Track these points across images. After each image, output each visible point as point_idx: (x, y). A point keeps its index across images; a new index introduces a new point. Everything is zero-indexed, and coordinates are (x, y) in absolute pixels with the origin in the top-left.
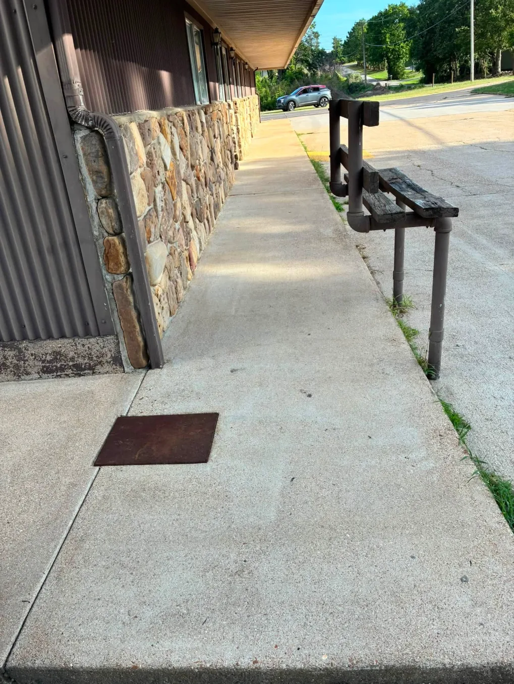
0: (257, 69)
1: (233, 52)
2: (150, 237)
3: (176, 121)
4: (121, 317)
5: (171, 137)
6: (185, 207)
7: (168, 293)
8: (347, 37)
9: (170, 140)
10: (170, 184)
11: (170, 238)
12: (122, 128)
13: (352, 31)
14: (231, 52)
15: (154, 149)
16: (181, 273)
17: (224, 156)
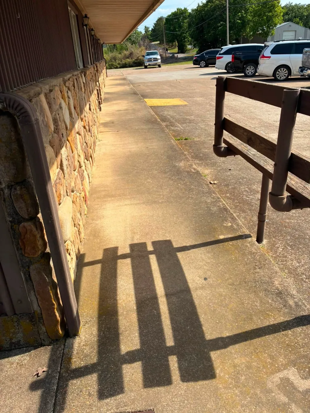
0: (104, 43)
1: (93, 31)
2: (60, 199)
3: (71, 86)
4: (38, 297)
5: (68, 100)
6: (80, 156)
7: (75, 241)
8: (153, 26)
9: (67, 104)
10: (70, 141)
11: (73, 189)
12: (33, 103)
13: (156, 23)
14: (92, 31)
15: (58, 114)
16: (81, 213)
17: (95, 105)
